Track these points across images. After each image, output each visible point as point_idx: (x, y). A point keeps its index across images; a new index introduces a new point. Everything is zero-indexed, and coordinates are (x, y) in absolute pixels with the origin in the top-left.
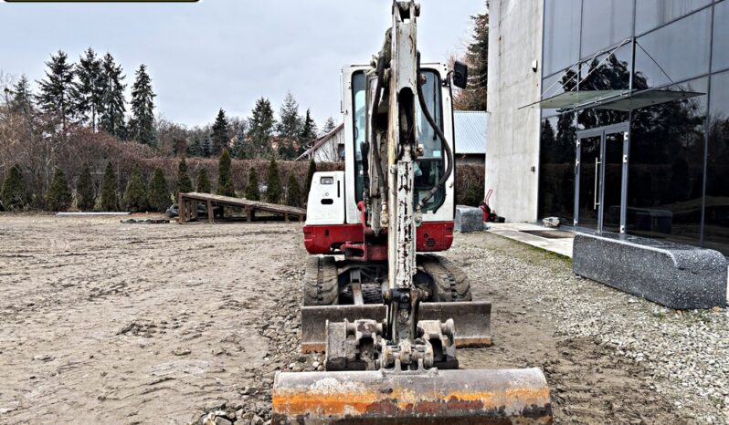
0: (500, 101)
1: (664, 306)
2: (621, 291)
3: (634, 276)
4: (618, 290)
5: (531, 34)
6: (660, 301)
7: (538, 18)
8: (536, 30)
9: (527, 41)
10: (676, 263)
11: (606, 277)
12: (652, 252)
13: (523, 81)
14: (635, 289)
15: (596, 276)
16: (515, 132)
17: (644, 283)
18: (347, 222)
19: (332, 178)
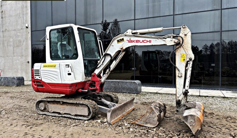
0: (3, 35)
1: (135, 94)
3: (124, 89)
4: (118, 93)
5: (23, 14)
6: (133, 93)
7: (27, 10)
8: (27, 14)
9: (21, 16)
10: (137, 84)
11: (113, 90)
12: (130, 82)
13: (19, 30)
14: (124, 91)
16: (15, 48)
17: (127, 90)
18: (81, 81)
19: (69, 65)
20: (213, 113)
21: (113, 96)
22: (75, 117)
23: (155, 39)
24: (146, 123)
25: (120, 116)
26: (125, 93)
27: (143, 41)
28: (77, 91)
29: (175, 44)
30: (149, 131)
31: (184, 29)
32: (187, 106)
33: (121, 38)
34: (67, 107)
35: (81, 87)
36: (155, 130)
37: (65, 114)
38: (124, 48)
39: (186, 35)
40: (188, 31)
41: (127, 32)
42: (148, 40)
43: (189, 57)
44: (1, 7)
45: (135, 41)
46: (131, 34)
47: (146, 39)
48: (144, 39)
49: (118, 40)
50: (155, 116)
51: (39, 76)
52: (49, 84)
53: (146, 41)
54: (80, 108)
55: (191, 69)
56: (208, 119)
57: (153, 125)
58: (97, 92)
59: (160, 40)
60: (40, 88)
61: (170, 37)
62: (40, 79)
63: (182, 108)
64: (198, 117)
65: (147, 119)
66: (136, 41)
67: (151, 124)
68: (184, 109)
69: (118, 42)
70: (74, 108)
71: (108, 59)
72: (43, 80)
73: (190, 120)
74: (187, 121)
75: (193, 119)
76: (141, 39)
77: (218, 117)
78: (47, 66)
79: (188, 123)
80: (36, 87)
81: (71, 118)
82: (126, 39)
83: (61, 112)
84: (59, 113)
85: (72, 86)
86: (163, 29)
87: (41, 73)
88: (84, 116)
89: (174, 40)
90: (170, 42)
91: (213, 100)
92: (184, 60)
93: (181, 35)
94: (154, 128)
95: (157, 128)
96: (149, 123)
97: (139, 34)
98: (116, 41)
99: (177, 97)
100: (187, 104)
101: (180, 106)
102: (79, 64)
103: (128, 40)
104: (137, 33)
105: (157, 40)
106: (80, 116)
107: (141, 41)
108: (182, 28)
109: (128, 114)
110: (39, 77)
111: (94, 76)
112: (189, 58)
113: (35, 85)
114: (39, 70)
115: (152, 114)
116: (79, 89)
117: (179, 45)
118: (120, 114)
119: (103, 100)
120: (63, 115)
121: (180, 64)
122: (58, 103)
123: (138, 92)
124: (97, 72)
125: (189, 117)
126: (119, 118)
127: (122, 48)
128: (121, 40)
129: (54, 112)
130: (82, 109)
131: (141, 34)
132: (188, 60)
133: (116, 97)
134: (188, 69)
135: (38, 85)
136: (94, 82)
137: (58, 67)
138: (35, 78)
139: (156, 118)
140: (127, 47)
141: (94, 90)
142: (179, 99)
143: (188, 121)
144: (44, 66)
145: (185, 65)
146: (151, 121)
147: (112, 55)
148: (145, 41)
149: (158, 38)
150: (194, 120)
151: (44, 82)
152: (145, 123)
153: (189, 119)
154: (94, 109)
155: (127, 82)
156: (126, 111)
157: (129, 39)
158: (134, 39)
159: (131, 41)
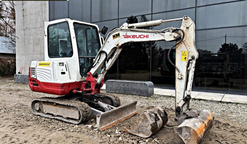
0: (25, 34)
1: (145, 96)
2: (129, 94)
3: (134, 90)
4: (127, 94)
5: (42, 12)
6: (144, 95)
7: (46, 7)
8: (45, 11)
9: (40, 14)
10: (148, 85)
11: (122, 91)
12: (140, 83)
13: (38, 28)
14: (134, 93)
15: (117, 92)
16: (35, 46)
17: (137, 91)
18: (76, 81)
19: (63, 63)
20: (228, 124)
21: (113, 98)
22: (67, 121)
23: (153, 34)
24: (139, 132)
25: (113, 122)
26: (135, 95)
27: (140, 36)
28: (71, 92)
29: (175, 39)
30: (139, 142)
31: (186, 21)
32: (187, 115)
33: (117, 33)
34: (59, 108)
35: (76, 88)
36: (147, 141)
37: (58, 116)
38: (120, 45)
39: (188, 28)
40: (190, 23)
41: (123, 26)
42: (145, 35)
43: (191, 54)
44: (23, 5)
45: (131, 37)
46: (127, 28)
47: (143, 34)
48: (140, 34)
49: (113, 36)
50: (148, 125)
51: (35, 74)
52: (43, 83)
53: (143, 36)
54: (72, 110)
55: (194, 69)
56: (220, 131)
57: (146, 135)
58: (93, 93)
59: (158, 34)
60: (35, 87)
61: (169, 31)
62: (35, 77)
63: (182, 116)
64: (194, 130)
65: (139, 128)
66: (133, 37)
67: (143, 133)
68: (184, 118)
69: (114, 38)
70: (66, 110)
71: (103, 57)
72: (38, 79)
73: (185, 133)
74: (181, 134)
75: (188, 132)
76: (138, 34)
77: (232, 129)
78: (42, 64)
79: (182, 136)
80: (32, 86)
81: (62, 121)
82: (122, 33)
83: (54, 114)
84: (53, 115)
85: (63, 87)
86: (163, 21)
87: (37, 71)
88: (75, 120)
89: (173, 34)
90: (169, 36)
91: (236, 108)
92: (185, 58)
93: (182, 28)
94: (147, 138)
95: (150, 139)
96: (142, 132)
97: (136, 27)
98: (111, 37)
99: (177, 103)
100: (187, 112)
101: (179, 114)
102: (74, 62)
103: (124, 36)
104: (134, 27)
105: (155, 34)
106: (72, 119)
107: (138, 37)
108: (183, 20)
109: (126, 119)
110: (35, 76)
111: (89, 76)
112: (191, 57)
113: (32, 84)
114: (34, 68)
115: (145, 122)
116: (73, 90)
117: (179, 40)
118: (115, 120)
119: (100, 103)
120: (56, 118)
121: (181, 64)
122: (52, 103)
123: (149, 95)
124: (93, 71)
125: (184, 129)
126: (113, 124)
127: (118, 45)
128: (116, 35)
129: (48, 114)
130: (73, 112)
131: (138, 28)
132: (190, 58)
133: (116, 100)
134: (190, 69)
135: (34, 84)
136: (89, 82)
137: (52, 65)
138: (31, 77)
139: (149, 128)
140: (123, 43)
141: (90, 92)
142: (178, 106)
143: (183, 133)
144: (39, 64)
145: (186, 64)
146: (144, 130)
147: (108, 52)
148: (141, 37)
149: (156, 33)
150: (190, 133)
151: (38, 81)
152: (137, 131)
153: (183, 132)
154: (85, 113)
155: (137, 83)
156: (124, 116)
157: (125, 34)
158: (130, 33)
159: (127, 37)
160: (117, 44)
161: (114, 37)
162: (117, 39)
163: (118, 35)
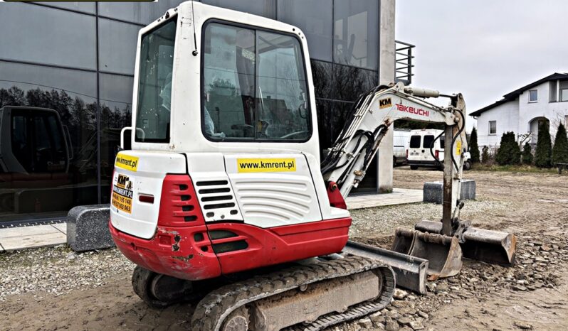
23: (432, 111)
27: (419, 112)
33: (387, 97)
34: (326, 293)
38: (391, 121)
42: (425, 111)
43: (463, 146)
45: (408, 109)
46: (403, 92)
47: (423, 108)
48: (420, 107)
49: (380, 101)
50: (459, 253)
51: (232, 205)
59: (438, 113)
62: (237, 218)
65: (451, 263)
66: (410, 109)
69: (381, 105)
72: (250, 220)
76: (417, 107)
78: (256, 166)
82: (395, 100)
87: (239, 192)
90: (450, 119)
92: (460, 151)
96: (453, 268)
98: (377, 102)
103: (398, 105)
105: (435, 112)
107: (416, 111)
108: (459, 98)
110: (234, 212)
112: (464, 149)
113: (204, 248)
114: (225, 182)
115: (456, 251)
122: (289, 292)
124: (335, 177)
127: (388, 120)
128: (386, 100)
130: (366, 284)
132: (463, 151)
137: (304, 167)
138: (208, 219)
139: (460, 256)
140: (395, 119)
144: (243, 166)
145: (460, 159)
146: (455, 264)
148: (421, 112)
157: (398, 103)
158: (406, 103)
159: (402, 108)
160: (386, 119)
161: (381, 103)
162: (387, 109)
163: (388, 101)
